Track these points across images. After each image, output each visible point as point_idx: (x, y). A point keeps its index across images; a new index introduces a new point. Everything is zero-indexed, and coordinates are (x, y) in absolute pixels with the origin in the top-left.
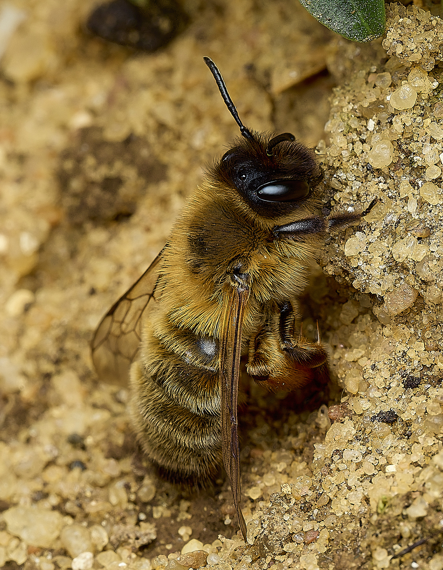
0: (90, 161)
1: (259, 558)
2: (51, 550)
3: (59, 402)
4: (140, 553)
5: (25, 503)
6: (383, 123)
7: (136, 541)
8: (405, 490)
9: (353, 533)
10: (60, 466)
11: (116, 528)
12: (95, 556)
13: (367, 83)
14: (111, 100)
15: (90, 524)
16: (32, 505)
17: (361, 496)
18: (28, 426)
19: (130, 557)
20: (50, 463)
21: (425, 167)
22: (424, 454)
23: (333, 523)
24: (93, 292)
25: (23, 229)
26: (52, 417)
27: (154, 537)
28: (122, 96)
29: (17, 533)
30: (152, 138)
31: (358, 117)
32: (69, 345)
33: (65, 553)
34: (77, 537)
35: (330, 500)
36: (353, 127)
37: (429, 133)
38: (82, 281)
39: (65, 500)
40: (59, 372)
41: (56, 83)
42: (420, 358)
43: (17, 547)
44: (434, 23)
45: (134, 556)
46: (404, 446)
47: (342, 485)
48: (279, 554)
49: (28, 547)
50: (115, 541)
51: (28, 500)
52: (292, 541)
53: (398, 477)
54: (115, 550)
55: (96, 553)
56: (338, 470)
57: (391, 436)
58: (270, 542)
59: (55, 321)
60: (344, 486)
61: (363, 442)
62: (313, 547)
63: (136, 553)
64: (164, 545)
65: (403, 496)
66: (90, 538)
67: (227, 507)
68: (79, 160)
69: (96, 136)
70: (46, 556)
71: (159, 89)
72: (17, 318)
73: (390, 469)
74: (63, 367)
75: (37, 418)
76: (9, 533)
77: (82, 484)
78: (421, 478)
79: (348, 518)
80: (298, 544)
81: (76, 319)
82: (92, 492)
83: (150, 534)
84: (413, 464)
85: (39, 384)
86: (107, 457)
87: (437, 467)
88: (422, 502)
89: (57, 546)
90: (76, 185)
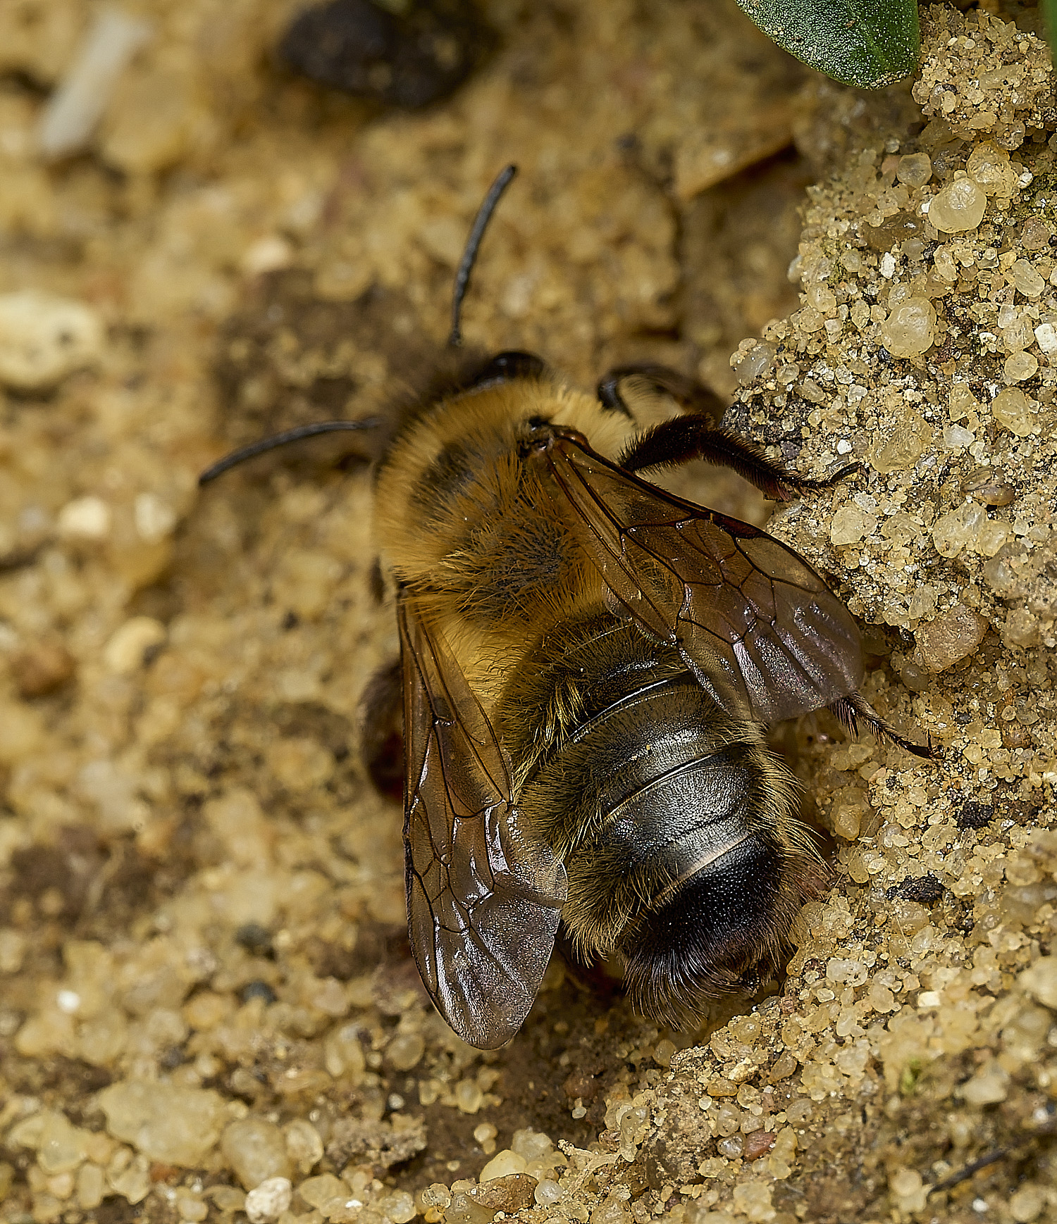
0: (287, 342)
1: (646, 1189)
2: (202, 1173)
3: (217, 858)
4: (391, 1180)
5: (146, 1071)
6: (915, 260)
7: (383, 1154)
8: (958, 1045)
9: (848, 1138)
10: (220, 994)
11: (339, 1126)
12: (294, 1186)
13: (879, 175)
14: (331, 213)
15: (286, 1117)
16: (160, 1076)
17: (864, 1058)
18: (153, 908)
19: (370, 1187)
20: (199, 988)
21: (1003, 356)
22: (1000, 969)
23: (804, 1117)
24: (291, 622)
25: (142, 487)
26: (202, 889)
27: (421, 1145)
28: (355, 204)
29: (127, 1136)
30: (418, 293)
31: (861, 249)
32: (239, 735)
33: (231, 1179)
34: (255, 1145)
35: (799, 1067)
36: (849, 269)
37: (1012, 284)
38: (268, 599)
39: (231, 1067)
40: (218, 794)
41: (213, 176)
42: (991, 764)
43: (128, 1166)
44: (1023, 47)
45: (378, 1185)
46: (956, 950)
47: (824, 1034)
48: (689, 1183)
49: (152, 1165)
50: (337, 1154)
51: (153, 1066)
52: (717, 1154)
53: (945, 1017)
54: (338, 1174)
55: (297, 1179)
56: (816, 1002)
57: (929, 929)
58: (670, 1156)
59: (211, 686)
60: (828, 1035)
61: (869, 943)
62: (761, 1166)
63: (383, 1180)
64: (443, 1162)
65: (955, 1058)
66: (285, 1147)
67: (577, 1083)
68: (262, 340)
69: (299, 288)
70: (190, 1187)
71: (433, 188)
72: (129, 677)
73: (928, 1000)
74: (227, 782)
75: (170, 892)
76: (111, 1137)
77: (267, 1033)
78: (993, 1018)
79: (838, 1105)
80: (729, 1160)
81: (256, 679)
82: (288, 1049)
83: (413, 1138)
84: (977, 990)
85: (175, 817)
86: (321, 975)
87: (1028, 996)
88: (995, 1071)
89: (214, 1164)
90: (255, 392)
